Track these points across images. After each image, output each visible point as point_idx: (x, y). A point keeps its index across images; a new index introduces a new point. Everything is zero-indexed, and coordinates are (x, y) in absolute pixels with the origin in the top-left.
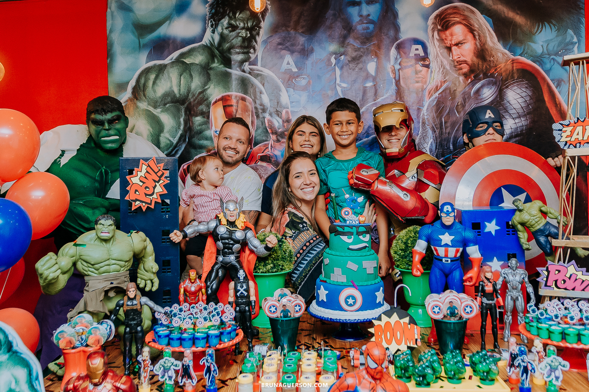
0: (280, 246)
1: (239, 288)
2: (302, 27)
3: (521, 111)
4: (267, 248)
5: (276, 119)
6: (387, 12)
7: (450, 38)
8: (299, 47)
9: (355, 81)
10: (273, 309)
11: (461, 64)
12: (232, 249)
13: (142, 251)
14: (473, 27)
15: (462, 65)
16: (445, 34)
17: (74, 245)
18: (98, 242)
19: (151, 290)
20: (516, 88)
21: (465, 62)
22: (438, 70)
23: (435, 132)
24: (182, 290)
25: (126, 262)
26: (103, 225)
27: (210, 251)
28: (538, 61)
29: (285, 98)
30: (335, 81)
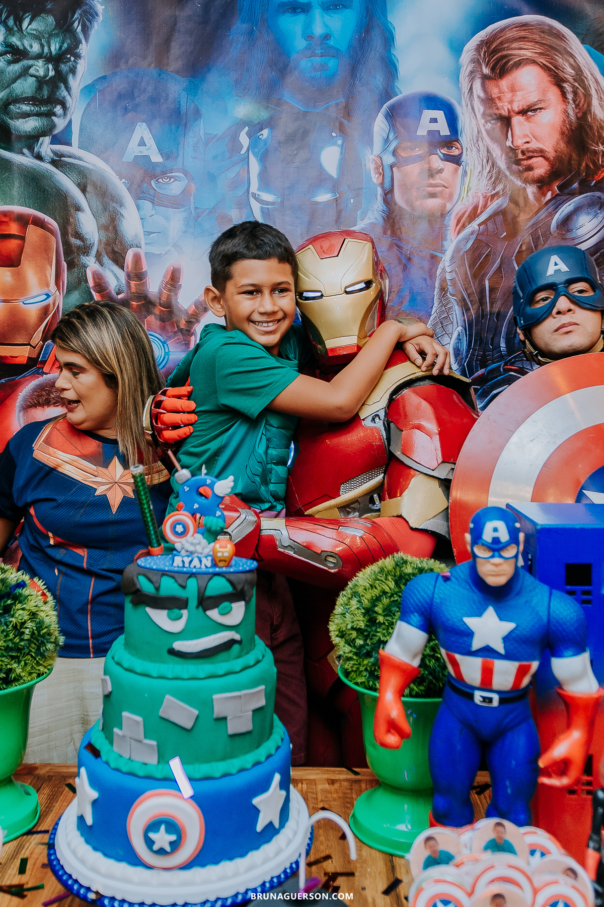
2: (176, 60)
5: (113, 272)
6: (367, 30)
7: (509, 95)
8: (167, 107)
9: (292, 189)
11: (530, 158)
14: (561, 74)
15: (534, 160)
16: (498, 86)
21: (541, 153)
22: (480, 168)
23: (468, 310)
29: (132, 223)
30: (246, 187)
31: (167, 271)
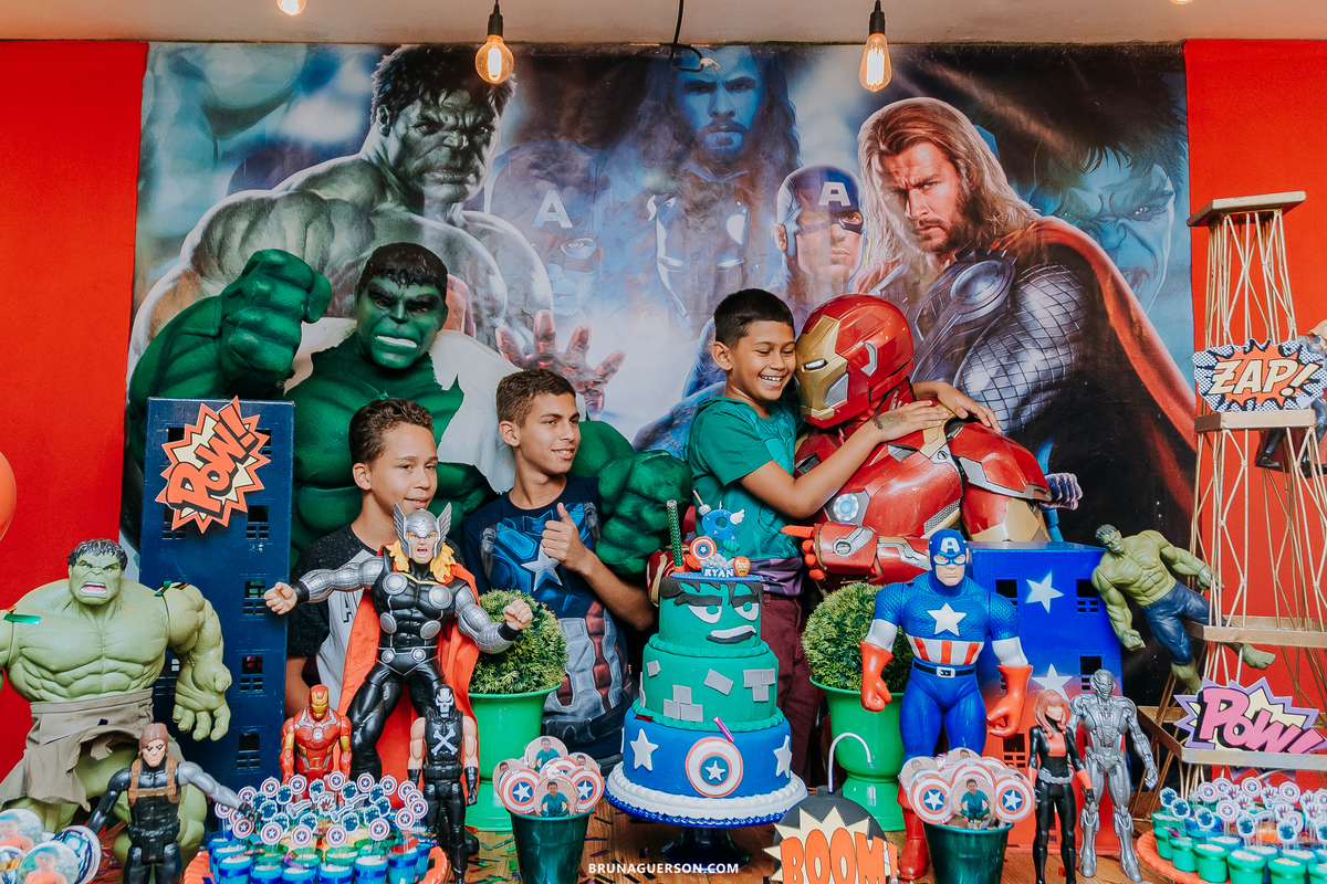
0: (536, 625)
1: (437, 735)
2: (585, 132)
3: (1057, 334)
4: (506, 632)
5: (521, 333)
6: (770, 109)
7: (905, 170)
8: (577, 175)
9: (698, 254)
10: (523, 792)
11: (928, 228)
12: (418, 633)
13: (190, 635)
14: (954, 151)
15: (932, 230)
16: (895, 162)
17: (6, 618)
18: (73, 612)
19: (207, 739)
20: (1046, 283)
21: (938, 223)
22: (880, 237)
24: (289, 740)
25: (146, 664)
26: (91, 566)
27: (364, 636)
28: (1091, 228)
29: (541, 286)
30: (654, 252)
31: (575, 333)
